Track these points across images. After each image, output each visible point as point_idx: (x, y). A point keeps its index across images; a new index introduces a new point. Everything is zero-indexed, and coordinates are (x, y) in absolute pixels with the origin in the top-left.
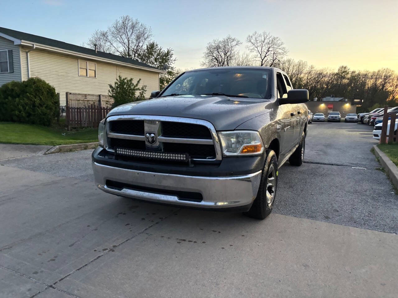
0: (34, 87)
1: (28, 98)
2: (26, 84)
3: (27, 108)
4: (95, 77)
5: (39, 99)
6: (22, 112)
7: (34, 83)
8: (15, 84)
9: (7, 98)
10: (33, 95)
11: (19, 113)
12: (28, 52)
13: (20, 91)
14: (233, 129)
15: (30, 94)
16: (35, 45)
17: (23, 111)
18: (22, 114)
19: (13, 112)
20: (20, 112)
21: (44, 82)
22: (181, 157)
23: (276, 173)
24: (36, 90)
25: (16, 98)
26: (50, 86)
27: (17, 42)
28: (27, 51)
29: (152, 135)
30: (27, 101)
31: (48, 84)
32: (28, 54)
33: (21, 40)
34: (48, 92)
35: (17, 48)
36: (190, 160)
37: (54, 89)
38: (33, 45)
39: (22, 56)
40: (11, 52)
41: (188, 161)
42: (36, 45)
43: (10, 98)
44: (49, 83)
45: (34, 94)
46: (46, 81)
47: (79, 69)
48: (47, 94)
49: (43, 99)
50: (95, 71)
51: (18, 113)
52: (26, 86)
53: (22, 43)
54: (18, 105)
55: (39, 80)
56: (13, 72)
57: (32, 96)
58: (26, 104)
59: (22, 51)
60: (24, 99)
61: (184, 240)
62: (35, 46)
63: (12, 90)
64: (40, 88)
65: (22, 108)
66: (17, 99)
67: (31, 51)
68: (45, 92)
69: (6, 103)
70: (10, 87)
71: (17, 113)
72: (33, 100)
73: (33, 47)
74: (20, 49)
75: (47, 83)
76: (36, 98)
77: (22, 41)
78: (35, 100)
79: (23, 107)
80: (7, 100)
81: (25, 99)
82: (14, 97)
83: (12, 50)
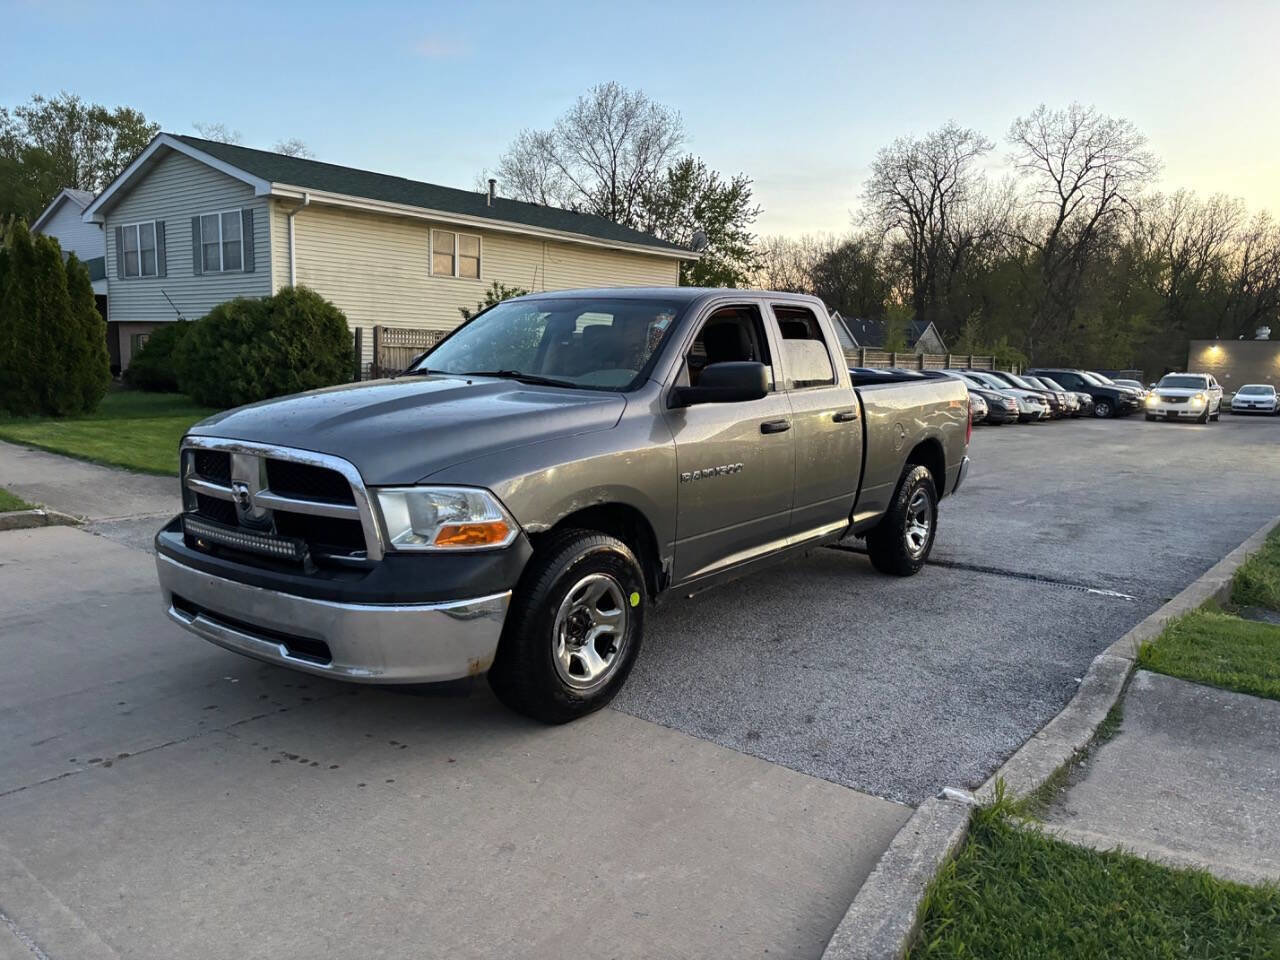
0: (288, 314)
1: (271, 344)
2: (271, 306)
3: (268, 370)
4: (478, 276)
5: (299, 347)
6: (254, 384)
7: (292, 301)
8: (243, 306)
9: (221, 345)
10: (284, 335)
11: (246, 386)
12: (293, 214)
13: (253, 325)
14: (412, 482)
15: (279, 333)
16: (307, 195)
17: (256, 378)
18: (255, 387)
19: (232, 383)
20: (249, 382)
21: (316, 300)
22: (286, 549)
23: (629, 598)
24: (293, 322)
25: (241, 343)
26: (334, 309)
27: (262, 187)
28: (290, 211)
29: (243, 489)
30: (268, 354)
31: (331, 303)
32: (293, 219)
33: (271, 182)
34: (325, 328)
35: (264, 205)
36: (308, 556)
37: (343, 319)
38: (304, 194)
39: (276, 224)
40: (248, 216)
41: (302, 561)
42: (312, 195)
43: (227, 344)
44: (334, 302)
45: (287, 333)
46: (324, 297)
47: (432, 255)
48: (324, 332)
49: (308, 345)
50: (478, 260)
51: (243, 387)
52: (271, 311)
53: (274, 192)
54: (245, 364)
55: (305, 295)
56: (253, 272)
57: (281, 338)
58: (266, 361)
59: (276, 212)
60: (260, 348)
61: (294, 758)
62: (309, 198)
63: (235, 322)
64: (305, 316)
65: (253, 371)
66: (244, 348)
67: (300, 212)
68: (319, 326)
69: (216, 359)
70: (228, 315)
71: (240, 387)
72: (283, 348)
73: (304, 200)
74: (272, 206)
75: (327, 301)
76: (291, 345)
77: (275, 185)
78: (290, 349)
79: (257, 367)
80: (219, 349)
81: (263, 345)
82: (237, 342)
83: (252, 210)
